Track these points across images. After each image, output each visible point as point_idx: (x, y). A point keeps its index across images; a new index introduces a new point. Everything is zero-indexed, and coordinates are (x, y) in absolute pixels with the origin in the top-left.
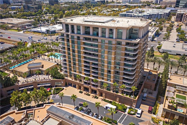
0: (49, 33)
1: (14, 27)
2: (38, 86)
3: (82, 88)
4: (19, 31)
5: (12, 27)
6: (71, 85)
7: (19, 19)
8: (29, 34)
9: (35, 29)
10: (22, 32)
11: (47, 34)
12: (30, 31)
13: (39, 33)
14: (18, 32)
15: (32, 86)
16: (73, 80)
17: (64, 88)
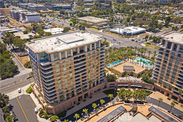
0: (126, 35)
1: (93, 25)
2: (131, 85)
3: (170, 96)
4: (99, 29)
5: (92, 25)
6: (159, 91)
7: (96, 18)
8: (107, 33)
9: (113, 30)
10: (101, 31)
11: (124, 36)
12: (108, 31)
13: (116, 34)
14: (98, 31)
15: (127, 84)
16: (162, 87)
17: (153, 92)
